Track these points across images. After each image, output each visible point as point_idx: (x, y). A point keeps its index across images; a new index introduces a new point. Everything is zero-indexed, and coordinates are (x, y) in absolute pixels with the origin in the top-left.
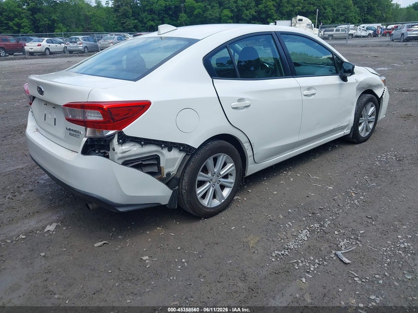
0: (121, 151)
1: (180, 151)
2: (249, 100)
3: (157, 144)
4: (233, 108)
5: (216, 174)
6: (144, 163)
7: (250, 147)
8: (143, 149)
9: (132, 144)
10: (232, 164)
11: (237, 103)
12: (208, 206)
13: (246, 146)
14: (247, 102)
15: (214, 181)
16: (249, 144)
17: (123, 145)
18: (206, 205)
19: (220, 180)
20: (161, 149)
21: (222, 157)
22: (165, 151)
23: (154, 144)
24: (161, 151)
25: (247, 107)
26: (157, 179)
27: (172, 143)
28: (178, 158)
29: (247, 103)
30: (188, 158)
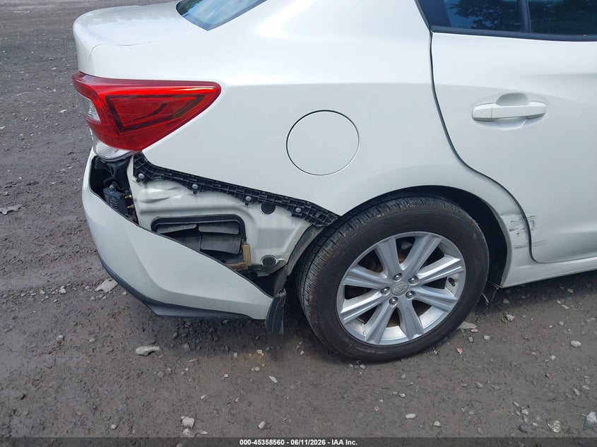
0: (144, 198)
1: (294, 215)
2: (541, 98)
3: (231, 193)
4: (477, 120)
5: (404, 275)
6: (202, 229)
7: (521, 226)
8: (199, 199)
9: (170, 185)
10: (455, 260)
11: (495, 106)
12: (372, 342)
13: (509, 221)
14: (532, 104)
15: (395, 290)
16: (517, 218)
17: (149, 185)
18: (365, 340)
19: (415, 290)
20: (244, 204)
21: (425, 240)
22: (255, 211)
23: (225, 192)
24: (245, 209)
25: (529, 118)
26: (233, 268)
27: (270, 195)
28: (289, 232)
29: (532, 106)
30: (315, 234)
